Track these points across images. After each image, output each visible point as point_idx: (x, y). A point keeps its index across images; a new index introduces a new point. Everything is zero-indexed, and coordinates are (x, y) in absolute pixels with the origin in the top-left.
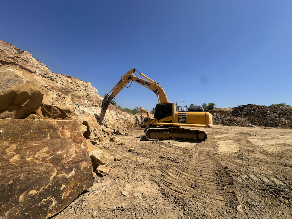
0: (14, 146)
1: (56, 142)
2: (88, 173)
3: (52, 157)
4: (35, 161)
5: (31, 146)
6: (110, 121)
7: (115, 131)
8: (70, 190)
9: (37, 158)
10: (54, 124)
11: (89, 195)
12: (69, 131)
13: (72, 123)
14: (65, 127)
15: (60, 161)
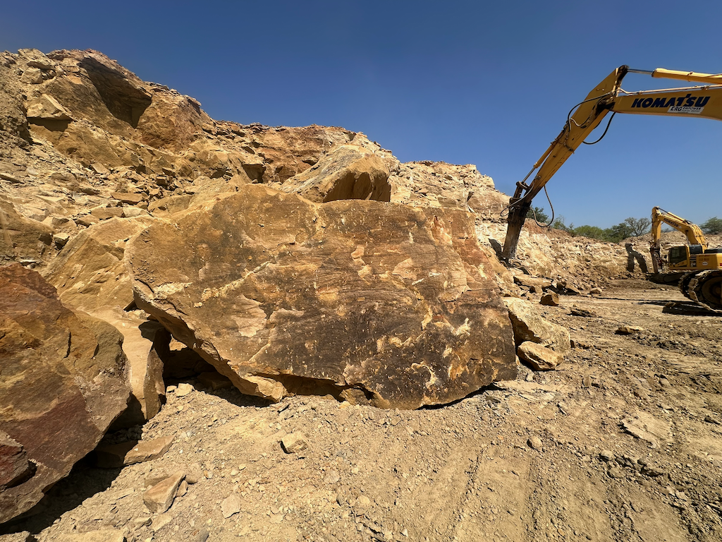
0: (361, 249)
1: (425, 250)
2: (500, 341)
3: (420, 281)
4: (395, 283)
5: (384, 253)
6: (533, 257)
7: (555, 284)
8: (463, 365)
9: (395, 278)
10: (418, 212)
11: (506, 396)
12: (448, 230)
13: (454, 215)
14: (439, 221)
15: (437, 295)
